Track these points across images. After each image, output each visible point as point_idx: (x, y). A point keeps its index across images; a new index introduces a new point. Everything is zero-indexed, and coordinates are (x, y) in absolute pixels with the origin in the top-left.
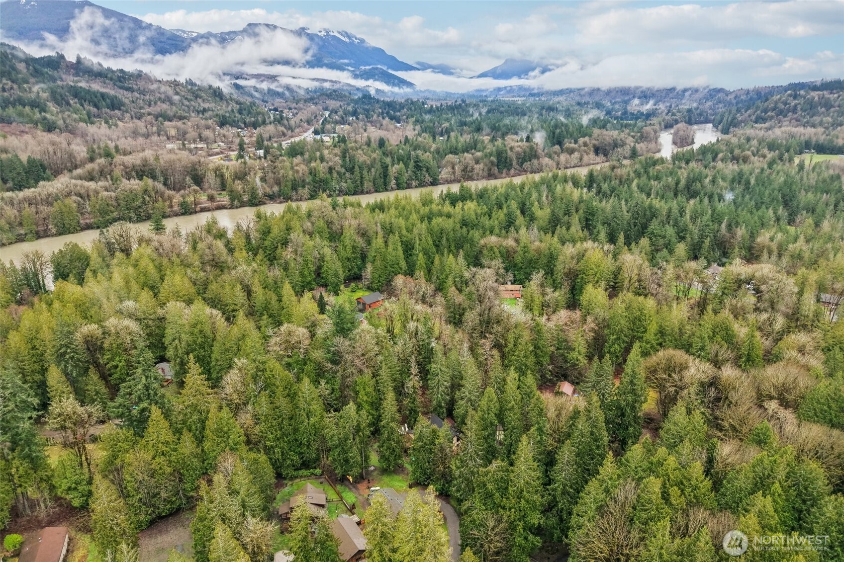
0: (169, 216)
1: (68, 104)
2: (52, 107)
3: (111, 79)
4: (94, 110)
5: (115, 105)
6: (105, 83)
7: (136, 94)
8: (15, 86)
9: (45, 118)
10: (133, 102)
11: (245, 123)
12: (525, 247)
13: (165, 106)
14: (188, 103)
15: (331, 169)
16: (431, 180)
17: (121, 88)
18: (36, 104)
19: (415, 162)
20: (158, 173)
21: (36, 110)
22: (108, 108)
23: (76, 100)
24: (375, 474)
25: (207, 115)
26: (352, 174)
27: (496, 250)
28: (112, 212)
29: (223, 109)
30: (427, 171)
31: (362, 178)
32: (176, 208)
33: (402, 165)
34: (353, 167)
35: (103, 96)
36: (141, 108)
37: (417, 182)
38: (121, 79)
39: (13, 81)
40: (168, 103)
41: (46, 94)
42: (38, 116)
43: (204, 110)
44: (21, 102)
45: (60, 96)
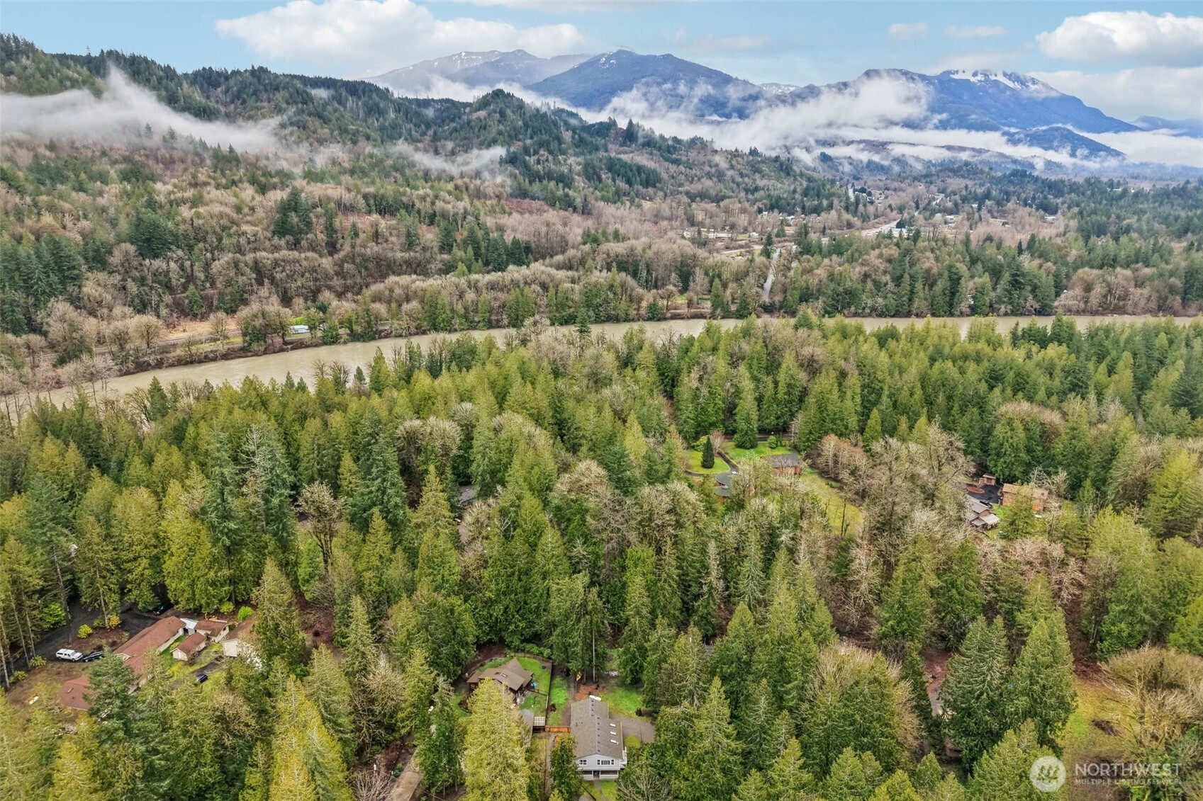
0: (633, 320)
1: (600, 180)
2: (580, 182)
3: (659, 149)
4: (623, 185)
5: (651, 180)
6: (651, 154)
7: (682, 168)
8: (550, 158)
9: (567, 195)
10: (673, 177)
11: (803, 208)
12: (1073, 429)
13: (708, 183)
14: (740, 180)
15: (866, 276)
16: (1037, 306)
17: (666, 160)
18: (566, 181)
20: (642, 266)
21: (561, 185)
22: (641, 184)
23: (610, 175)
24: (613, 682)
25: (757, 195)
26: (898, 286)
27: (1017, 424)
28: (570, 307)
29: (781, 188)
30: (1033, 291)
31: (912, 292)
32: (643, 312)
33: (986, 279)
34: (902, 276)
35: (640, 169)
36: (681, 185)
37: (1010, 307)
38: (668, 149)
39: (550, 152)
40: (715, 179)
41: (579, 168)
42: (560, 193)
43: (757, 189)
44: (550, 176)
45: (594, 169)
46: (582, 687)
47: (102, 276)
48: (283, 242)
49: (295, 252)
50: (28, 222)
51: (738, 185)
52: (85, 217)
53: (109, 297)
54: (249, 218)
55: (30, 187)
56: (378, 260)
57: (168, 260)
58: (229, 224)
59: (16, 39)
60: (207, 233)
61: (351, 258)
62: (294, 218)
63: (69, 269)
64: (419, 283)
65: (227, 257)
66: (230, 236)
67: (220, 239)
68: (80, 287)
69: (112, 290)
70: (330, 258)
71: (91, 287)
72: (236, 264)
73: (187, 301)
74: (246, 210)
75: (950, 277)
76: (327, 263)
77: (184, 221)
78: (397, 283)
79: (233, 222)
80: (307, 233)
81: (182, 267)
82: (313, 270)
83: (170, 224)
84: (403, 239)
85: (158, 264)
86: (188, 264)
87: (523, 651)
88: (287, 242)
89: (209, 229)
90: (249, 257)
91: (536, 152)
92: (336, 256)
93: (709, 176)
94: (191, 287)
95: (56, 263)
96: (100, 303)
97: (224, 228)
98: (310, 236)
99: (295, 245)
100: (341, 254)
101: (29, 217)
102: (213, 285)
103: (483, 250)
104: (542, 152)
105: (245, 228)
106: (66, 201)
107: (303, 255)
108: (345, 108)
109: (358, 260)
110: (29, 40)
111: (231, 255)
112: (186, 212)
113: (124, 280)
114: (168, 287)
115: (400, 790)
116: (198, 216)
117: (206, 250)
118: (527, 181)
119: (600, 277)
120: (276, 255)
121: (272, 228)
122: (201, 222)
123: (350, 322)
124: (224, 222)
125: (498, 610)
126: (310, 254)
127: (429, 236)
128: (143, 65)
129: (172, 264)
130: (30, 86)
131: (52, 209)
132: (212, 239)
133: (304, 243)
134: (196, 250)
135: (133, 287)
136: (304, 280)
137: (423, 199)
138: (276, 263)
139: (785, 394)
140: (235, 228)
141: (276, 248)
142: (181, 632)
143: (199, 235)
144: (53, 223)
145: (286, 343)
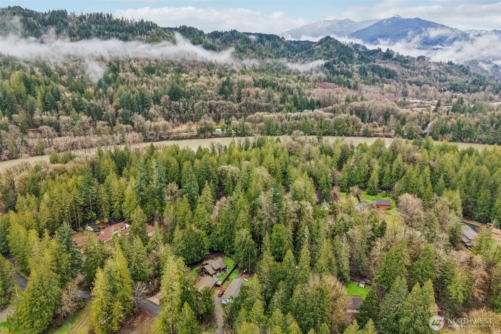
0: (355, 136)
1: (366, 74)
2: (356, 75)
3: (400, 61)
4: (377, 77)
5: (391, 75)
6: (396, 64)
7: (410, 70)
8: (345, 65)
9: (348, 81)
10: (403, 74)
11: (469, 90)
13: (421, 77)
14: (439, 76)
15: (478, 123)
17: (402, 66)
18: (349, 75)
21: (346, 77)
22: (386, 77)
23: (372, 73)
25: (445, 83)
26: (496, 129)
28: (327, 128)
29: (460, 80)
32: (361, 133)
35: (386, 70)
36: (407, 78)
38: (404, 61)
39: (345, 63)
40: (425, 75)
41: (358, 69)
42: (345, 80)
43: (445, 80)
44: (342, 73)
45: (364, 70)
46: (245, 275)
47: (157, 106)
48: (221, 97)
49: (225, 101)
50: (138, 86)
51: (437, 78)
52: (157, 85)
53: (158, 114)
54: (211, 88)
55: (142, 74)
56: (254, 106)
57: (180, 102)
58: (203, 89)
59: (152, 23)
60: (195, 92)
61: (245, 105)
62: (227, 88)
63: (146, 103)
64: (266, 115)
65: (200, 102)
66: (203, 94)
67: (199, 95)
68: (148, 110)
69: (159, 111)
70: (237, 104)
71: (152, 111)
72: (203, 104)
73: (184, 117)
74: (211, 84)
76: (236, 106)
77: (188, 88)
78: (258, 115)
79: (205, 89)
80: (230, 94)
81: (184, 105)
82: (231, 108)
83: (183, 89)
84: (266, 98)
85: (177, 103)
86: (186, 103)
88: (223, 97)
89: (196, 91)
90: (208, 102)
91: (339, 63)
92: (240, 103)
93: (423, 74)
94: (187, 112)
95: (142, 101)
96: (154, 116)
97: (201, 91)
98: (232, 95)
99: (225, 99)
100: (242, 102)
101: (139, 85)
102: (194, 112)
103: (299, 103)
104: (341, 63)
105: (209, 91)
106: (152, 79)
107: (227, 102)
108: (264, 45)
109: (248, 105)
110: (156, 23)
111: (202, 101)
112: (189, 84)
113: (164, 108)
114: (179, 111)
116: (193, 86)
117: (194, 99)
118: (332, 75)
119: (343, 116)
120: (218, 102)
121: (218, 91)
122: (193, 88)
123: (237, 129)
124: (202, 89)
125: (221, 239)
126: (230, 102)
127: (277, 96)
128: (193, 30)
129: (181, 104)
130: (153, 39)
131: (147, 82)
132: (196, 95)
133: (229, 98)
134: (191, 99)
135: (166, 111)
136: (226, 112)
137: (282, 82)
138: (217, 105)
139: (395, 173)
140: (205, 91)
141: (219, 99)
142: (124, 228)
143: (192, 93)
144: (146, 87)
145: (212, 135)
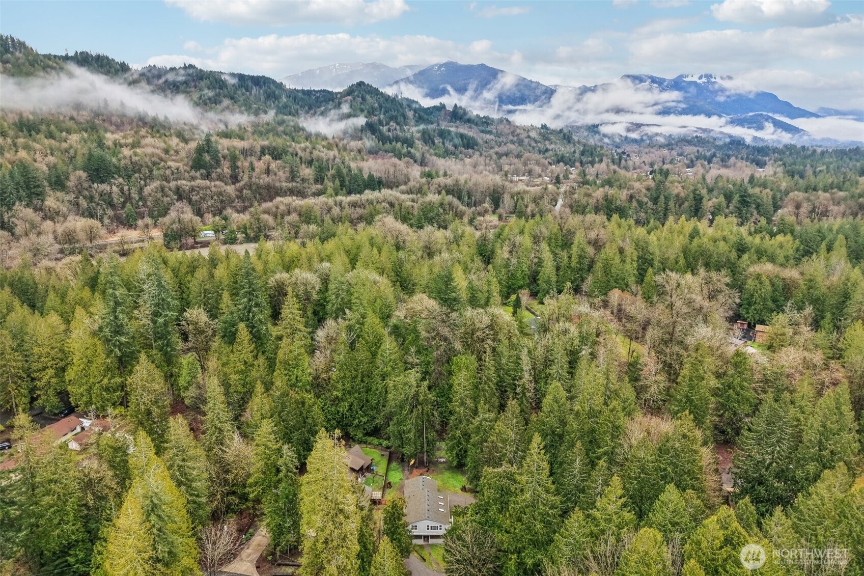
1: (434, 143)
2: (419, 144)
3: (477, 124)
4: (450, 147)
5: (469, 144)
6: (470, 128)
7: (493, 137)
8: (398, 128)
9: (409, 152)
10: (486, 142)
11: (581, 163)
12: (811, 281)
13: (512, 147)
14: (535, 145)
15: (631, 197)
17: (481, 131)
18: (409, 142)
19: (741, 196)
20: (464, 193)
21: (405, 145)
22: (464, 147)
23: (441, 140)
24: (441, 466)
25: (547, 154)
26: (656, 204)
27: (764, 278)
29: (565, 150)
30: (757, 207)
31: (666, 209)
33: (722, 198)
34: (658, 197)
35: (462, 137)
36: (492, 148)
38: (482, 124)
39: (398, 124)
40: (517, 144)
41: (419, 135)
42: (405, 150)
43: (547, 150)
44: (397, 139)
45: (429, 136)
46: (415, 470)
47: (59, 194)
48: (198, 174)
49: (207, 181)
50: (7, 155)
51: (533, 148)
52: (52, 154)
53: (65, 209)
54: (174, 158)
55: (11, 133)
56: (268, 187)
57: (111, 184)
58: (158, 161)
59: (12, 39)
60: (141, 166)
61: (249, 186)
62: (207, 157)
63: (34, 187)
64: (297, 202)
65: (156, 184)
66: (159, 169)
67: (151, 171)
68: (43, 201)
69: (67, 204)
70: (233, 186)
71: (50, 202)
72: (162, 189)
73: (124, 215)
74: (172, 152)
75: (694, 197)
76: (230, 189)
77: (125, 157)
78: (282, 202)
79: (162, 160)
80: (216, 168)
81: (122, 190)
82: (220, 194)
83: (114, 160)
84: (288, 174)
85: (105, 187)
86: (126, 188)
87: (365, 443)
88: (201, 175)
89: (143, 164)
90: (173, 184)
91: (387, 124)
92: (237, 185)
93: (513, 142)
94: (128, 205)
95: (25, 182)
96: (58, 213)
97: (154, 164)
98: (219, 170)
99: (208, 176)
100: (242, 183)
101: (8, 152)
102: (145, 205)
103: (347, 183)
104: (392, 123)
105: (170, 163)
106: (38, 143)
107: (213, 184)
108: (251, 94)
109: (254, 187)
110: (22, 40)
111: (159, 182)
112: (126, 152)
113: (77, 198)
114: (111, 205)
115: (249, 551)
116: (136, 154)
117: (141, 179)
118: (381, 142)
119: (433, 197)
120: (193, 183)
121: (190, 163)
122: (137, 158)
123: (245, 228)
124: (154, 159)
125: (344, 407)
126: (218, 183)
127: (307, 172)
128: (105, 61)
129: (115, 188)
130: (21, 71)
131: (26, 147)
132: (145, 170)
133: (214, 175)
134: (133, 179)
135: (83, 203)
136: (213, 201)
137: (305, 150)
138: (192, 189)
139: (577, 263)
140: (162, 164)
141: (193, 178)
142: (78, 429)
143: (136, 167)
144: (26, 156)
145: (196, 243)
